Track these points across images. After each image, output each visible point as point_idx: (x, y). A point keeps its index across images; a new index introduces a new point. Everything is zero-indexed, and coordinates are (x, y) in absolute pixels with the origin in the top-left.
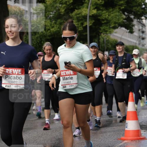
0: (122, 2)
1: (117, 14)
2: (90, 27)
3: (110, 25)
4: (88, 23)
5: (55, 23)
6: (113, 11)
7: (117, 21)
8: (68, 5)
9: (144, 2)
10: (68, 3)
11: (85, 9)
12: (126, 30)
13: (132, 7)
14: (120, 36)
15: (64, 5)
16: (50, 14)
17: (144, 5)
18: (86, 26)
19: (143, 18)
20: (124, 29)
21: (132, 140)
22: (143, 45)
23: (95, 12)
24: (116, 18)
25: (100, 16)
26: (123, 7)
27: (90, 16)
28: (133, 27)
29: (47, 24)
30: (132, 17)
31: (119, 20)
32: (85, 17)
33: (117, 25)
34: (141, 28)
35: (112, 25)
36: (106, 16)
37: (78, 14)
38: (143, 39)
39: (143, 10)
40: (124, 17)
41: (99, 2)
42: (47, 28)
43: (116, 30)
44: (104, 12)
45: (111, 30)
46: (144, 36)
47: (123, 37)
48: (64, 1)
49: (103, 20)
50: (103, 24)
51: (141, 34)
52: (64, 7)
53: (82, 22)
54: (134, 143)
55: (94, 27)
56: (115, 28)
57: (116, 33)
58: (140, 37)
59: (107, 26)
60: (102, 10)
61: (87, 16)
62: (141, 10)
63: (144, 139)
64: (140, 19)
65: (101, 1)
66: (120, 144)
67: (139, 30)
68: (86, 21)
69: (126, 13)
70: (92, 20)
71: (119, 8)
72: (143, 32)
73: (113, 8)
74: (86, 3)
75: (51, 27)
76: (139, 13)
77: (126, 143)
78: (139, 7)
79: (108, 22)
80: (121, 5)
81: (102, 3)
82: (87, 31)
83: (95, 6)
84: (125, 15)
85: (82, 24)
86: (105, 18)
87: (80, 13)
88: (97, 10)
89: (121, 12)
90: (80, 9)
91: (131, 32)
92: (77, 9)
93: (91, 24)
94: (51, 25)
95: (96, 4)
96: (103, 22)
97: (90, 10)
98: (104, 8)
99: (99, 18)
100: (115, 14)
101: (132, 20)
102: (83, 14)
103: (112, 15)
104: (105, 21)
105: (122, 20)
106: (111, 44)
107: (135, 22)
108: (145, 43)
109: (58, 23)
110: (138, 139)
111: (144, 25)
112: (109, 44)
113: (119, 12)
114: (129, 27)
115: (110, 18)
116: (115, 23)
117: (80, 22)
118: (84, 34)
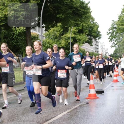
0: (87, 31)
1: (85, 36)
2: (72, 43)
3: (81, 42)
4: (71, 41)
5: (54, 41)
6: (82, 35)
7: (84, 40)
8: (61, 32)
9: (97, 31)
10: (60, 31)
11: (68, 34)
12: (89, 44)
13: (92, 33)
14: (86, 47)
15: (59, 32)
16: (52, 37)
17: (98, 32)
18: (70, 42)
19: (97, 38)
20: (88, 44)
21: (92, 99)
22: (97, 52)
23: (74, 35)
24: (84, 38)
25: (76, 37)
26: (87, 33)
27: (71, 38)
28: (93, 43)
29: (50, 41)
30: (92, 38)
31: (85, 39)
32: (69, 38)
33: (84, 42)
34: (96, 43)
35: (82, 42)
36: (79, 37)
37: (65, 37)
38: (97, 49)
39: (97, 35)
40: (88, 38)
41: (75, 31)
42: (50, 43)
43: (84, 44)
44: (78, 35)
45: (82, 44)
46: (98, 47)
47: (87, 48)
48: (59, 30)
49: (78, 39)
50: (78, 41)
51: (96, 47)
52: (59, 33)
53: (67, 40)
54: (93, 100)
55: (73, 43)
56: (83, 43)
57: (84, 45)
58: (95, 48)
59: (80, 42)
60: (77, 35)
61: (70, 38)
62: (96, 35)
63: (98, 98)
64: (95, 39)
65: (76, 30)
66: (86, 101)
67: (95, 44)
68: (70, 40)
69: (89, 36)
70: (72, 39)
71: (86, 34)
72: (97, 45)
73: (82, 33)
74: (69, 31)
75: (52, 43)
76: (95, 36)
77: (89, 100)
78: (95, 33)
79: (80, 40)
80: (86, 32)
81: (77, 31)
82: (70, 45)
83: (74, 33)
84: (88, 37)
85: (67, 41)
86: (79, 39)
87: (66, 36)
88: (75, 35)
89: (87, 35)
90: (66, 34)
91: (92, 45)
92: (65, 34)
93: (72, 42)
94: (52, 42)
95: (74, 32)
96: (78, 40)
97: (71, 34)
98: (78, 34)
99: (76, 38)
100: (84, 36)
101: (92, 40)
102: (68, 37)
103: (82, 37)
104: (79, 40)
105: (87, 39)
106: (82, 51)
107: (93, 40)
108: (98, 51)
109: (55, 41)
110: (95, 98)
111: (97, 42)
112: (81, 51)
113: (85, 35)
114: (90, 43)
115: (81, 38)
116: (84, 41)
117: (66, 40)
118: (69, 46)
